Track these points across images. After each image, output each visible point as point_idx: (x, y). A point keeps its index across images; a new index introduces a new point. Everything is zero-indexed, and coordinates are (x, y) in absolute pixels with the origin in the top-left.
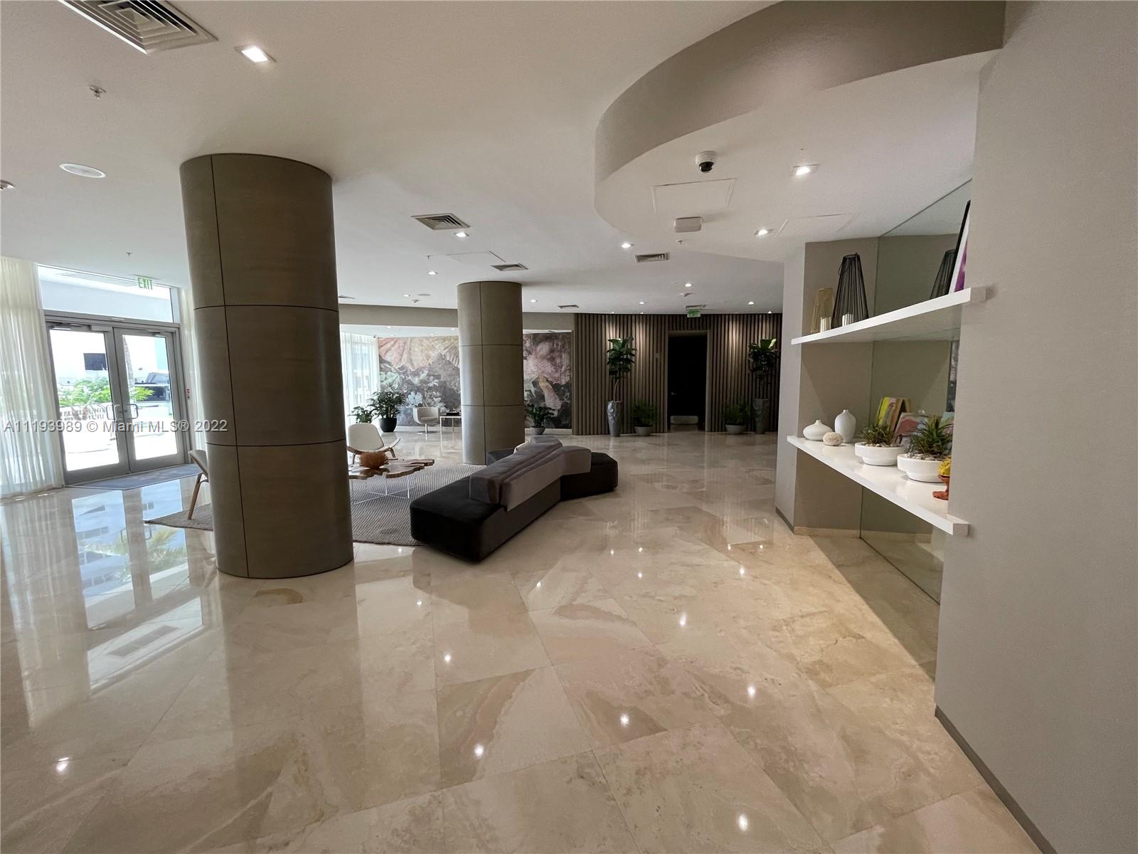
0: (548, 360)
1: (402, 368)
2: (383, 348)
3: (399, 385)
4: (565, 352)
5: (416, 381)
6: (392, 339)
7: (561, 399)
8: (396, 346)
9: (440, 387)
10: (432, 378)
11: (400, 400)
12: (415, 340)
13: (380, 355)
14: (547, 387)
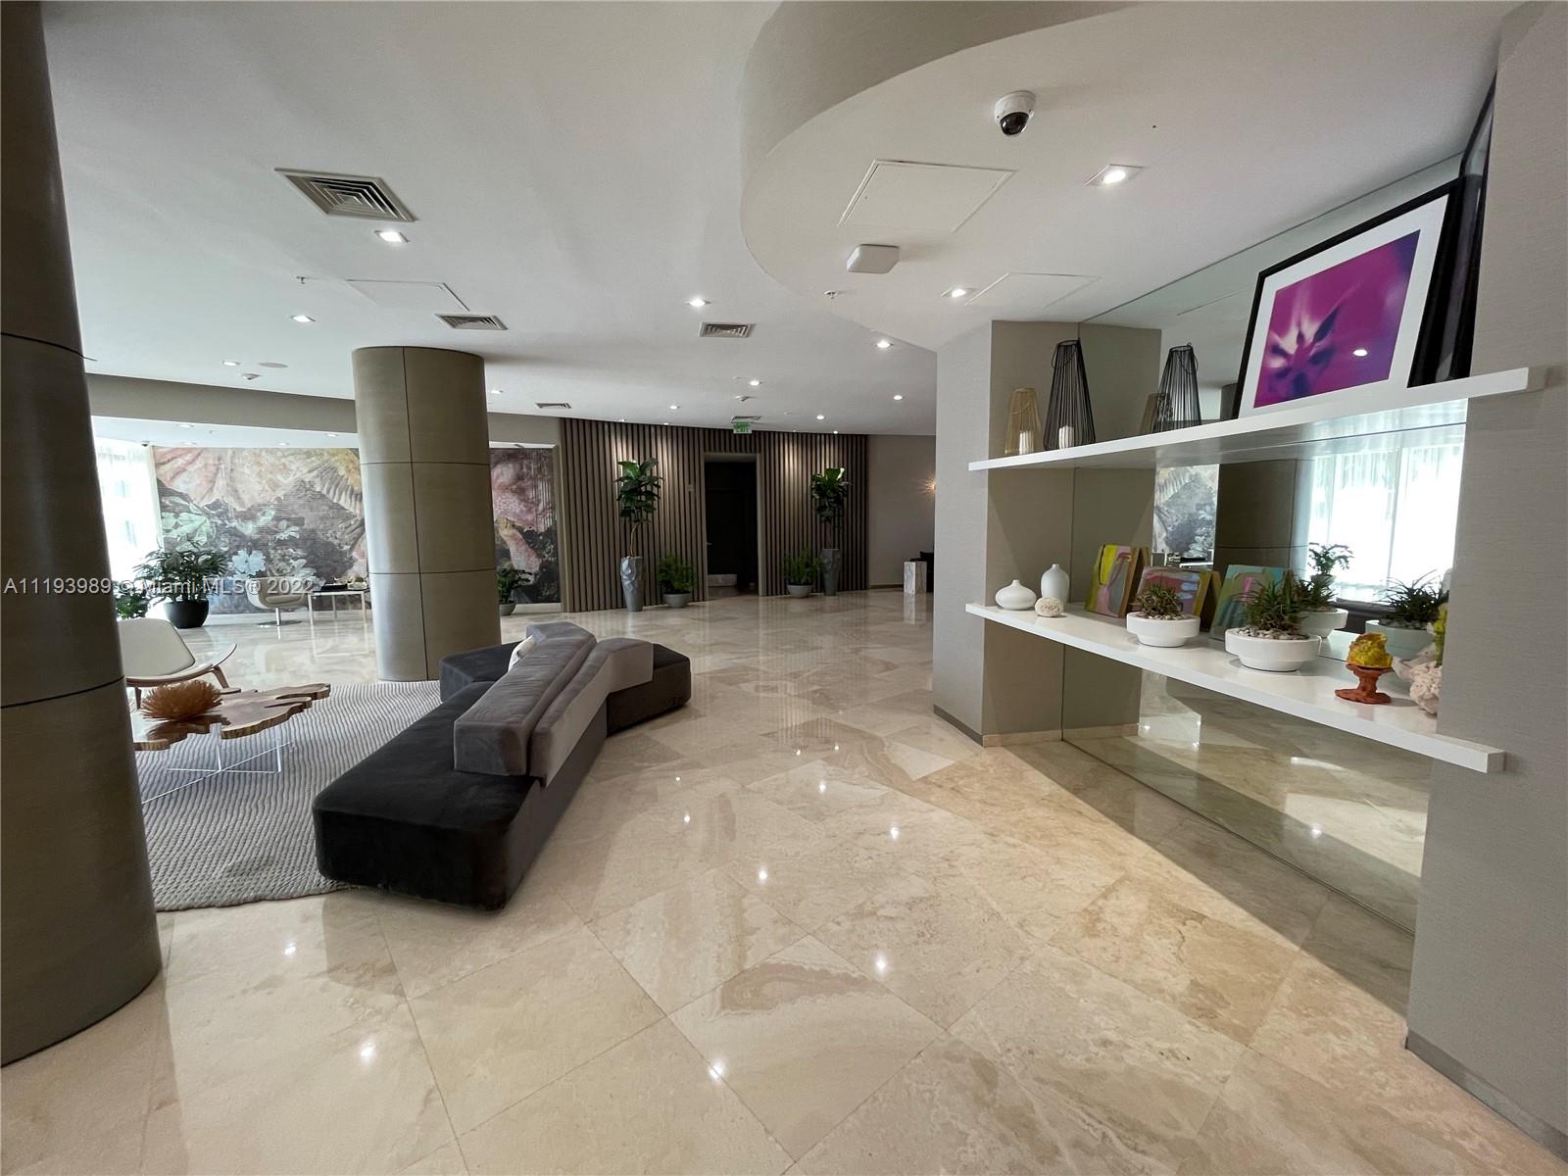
0: (514, 492)
1: (216, 505)
2: (167, 467)
3: (209, 536)
4: (541, 479)
5: (249, 529)
6: (189, 450)
7: (540, 556)
8: (199, 463)
9: (304, 539)
10: (284, 523)
11: (215, 565)
12: (245, 453)
13: (159, 481)
14: (513, 537)
